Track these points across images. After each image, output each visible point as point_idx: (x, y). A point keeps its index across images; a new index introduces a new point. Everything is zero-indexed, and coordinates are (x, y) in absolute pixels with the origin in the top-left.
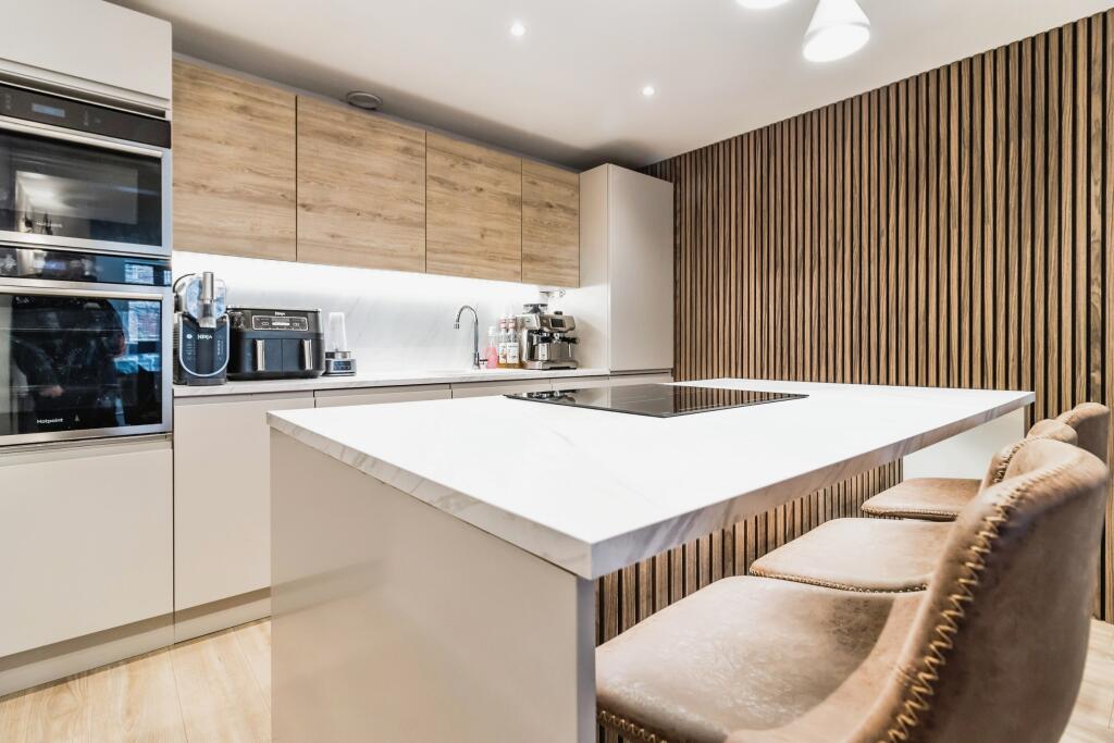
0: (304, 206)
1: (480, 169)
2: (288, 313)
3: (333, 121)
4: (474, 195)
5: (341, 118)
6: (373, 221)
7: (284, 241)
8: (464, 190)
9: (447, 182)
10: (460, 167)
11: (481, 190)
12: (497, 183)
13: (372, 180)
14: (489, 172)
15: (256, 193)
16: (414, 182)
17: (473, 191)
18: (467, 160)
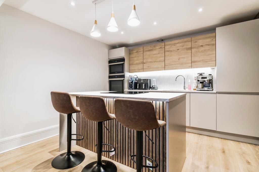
0: (144, 63)
1: (178, 45)
2: (143, 80)
3: (148, 48)
4: (177, 51)
5: (149, 47)
6: (154, 63)
7: (142, 69)
8: (174, 51)
9: (170, 51)
10: (173, 46)
11: (179, 49)
12: (183, 46)
13: (155, 56)
14: (181, 44)
15: (139, 63)
16: (162, 53)
17: (176, 50)
18: (174, 44)
